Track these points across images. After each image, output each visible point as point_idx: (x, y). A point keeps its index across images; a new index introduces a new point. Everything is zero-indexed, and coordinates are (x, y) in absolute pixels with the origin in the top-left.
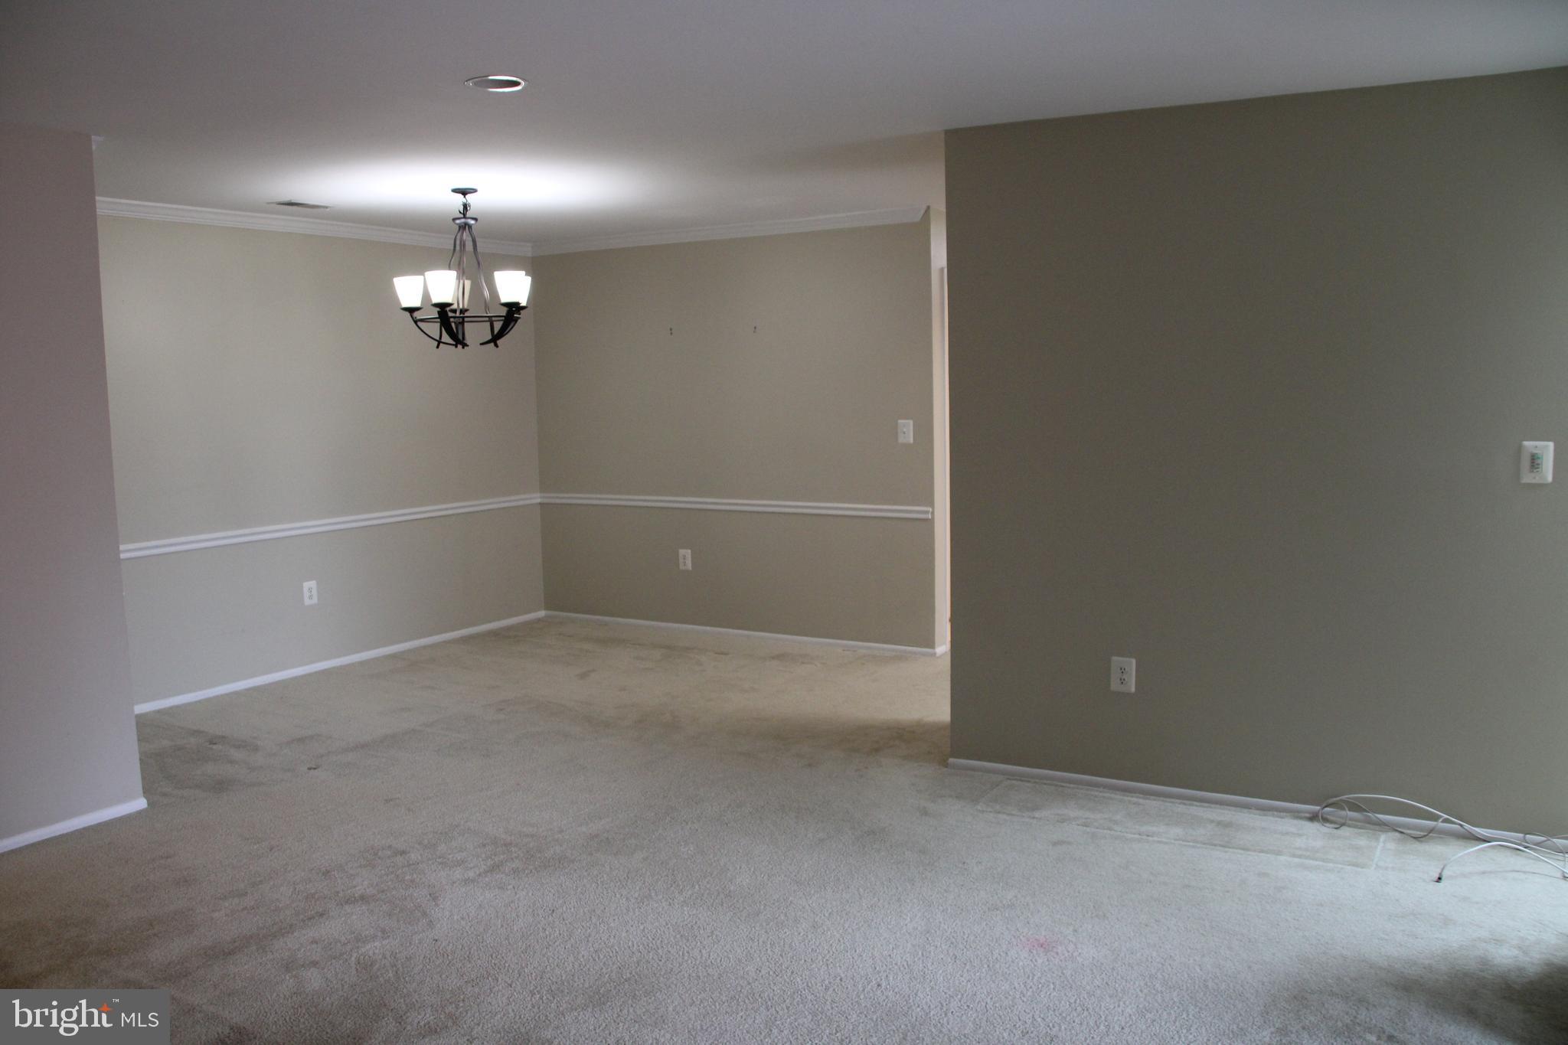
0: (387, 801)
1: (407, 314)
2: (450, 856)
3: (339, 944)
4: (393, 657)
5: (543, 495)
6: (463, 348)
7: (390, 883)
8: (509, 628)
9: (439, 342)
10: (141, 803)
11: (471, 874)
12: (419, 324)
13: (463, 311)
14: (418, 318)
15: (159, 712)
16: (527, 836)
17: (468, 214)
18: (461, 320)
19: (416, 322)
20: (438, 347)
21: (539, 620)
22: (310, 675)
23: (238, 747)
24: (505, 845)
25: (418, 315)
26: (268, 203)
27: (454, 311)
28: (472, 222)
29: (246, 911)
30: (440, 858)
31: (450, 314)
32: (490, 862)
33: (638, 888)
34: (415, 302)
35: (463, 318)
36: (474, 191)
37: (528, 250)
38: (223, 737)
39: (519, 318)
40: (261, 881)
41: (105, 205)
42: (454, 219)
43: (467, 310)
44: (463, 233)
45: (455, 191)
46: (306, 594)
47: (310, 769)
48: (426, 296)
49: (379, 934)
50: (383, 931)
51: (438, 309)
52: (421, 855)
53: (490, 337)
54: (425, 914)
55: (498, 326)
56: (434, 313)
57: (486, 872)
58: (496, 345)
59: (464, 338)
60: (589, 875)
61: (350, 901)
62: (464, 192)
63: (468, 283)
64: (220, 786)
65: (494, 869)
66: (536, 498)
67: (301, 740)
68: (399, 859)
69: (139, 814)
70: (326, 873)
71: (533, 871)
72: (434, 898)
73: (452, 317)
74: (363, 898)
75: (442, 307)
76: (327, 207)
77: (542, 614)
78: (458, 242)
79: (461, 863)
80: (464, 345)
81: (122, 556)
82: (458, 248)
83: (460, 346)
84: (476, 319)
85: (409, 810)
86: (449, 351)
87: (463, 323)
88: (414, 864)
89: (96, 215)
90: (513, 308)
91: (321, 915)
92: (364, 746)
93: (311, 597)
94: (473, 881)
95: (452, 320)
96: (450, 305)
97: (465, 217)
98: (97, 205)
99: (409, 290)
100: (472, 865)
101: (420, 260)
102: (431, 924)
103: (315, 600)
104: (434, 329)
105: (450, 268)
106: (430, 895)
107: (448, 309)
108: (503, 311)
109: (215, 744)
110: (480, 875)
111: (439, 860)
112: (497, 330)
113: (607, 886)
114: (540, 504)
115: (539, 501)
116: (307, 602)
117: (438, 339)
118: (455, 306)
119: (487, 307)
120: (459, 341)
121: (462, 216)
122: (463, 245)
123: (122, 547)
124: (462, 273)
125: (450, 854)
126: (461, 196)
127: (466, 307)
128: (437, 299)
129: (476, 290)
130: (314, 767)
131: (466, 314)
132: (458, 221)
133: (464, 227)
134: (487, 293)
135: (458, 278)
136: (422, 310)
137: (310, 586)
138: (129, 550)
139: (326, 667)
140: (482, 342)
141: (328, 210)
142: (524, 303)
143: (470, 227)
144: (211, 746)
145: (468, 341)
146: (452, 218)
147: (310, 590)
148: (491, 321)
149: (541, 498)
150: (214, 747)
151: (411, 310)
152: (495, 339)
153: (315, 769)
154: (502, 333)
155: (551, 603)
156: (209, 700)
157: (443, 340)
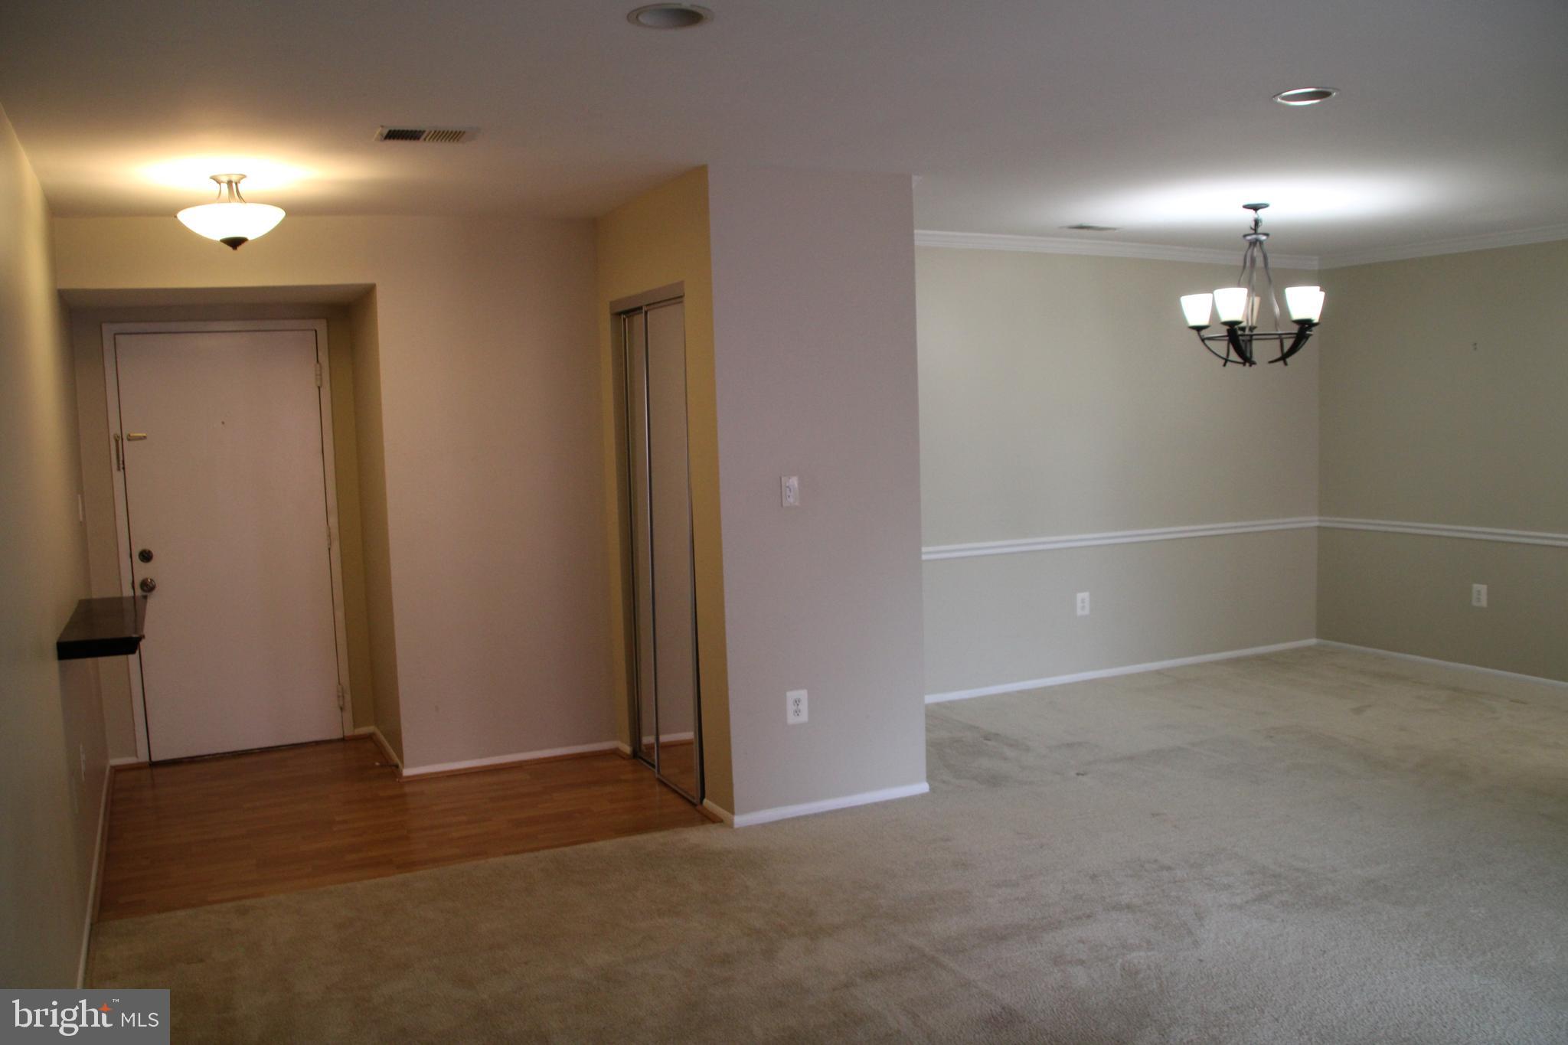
0: (1153, 815)
1: (1195, 332)
2: (1217, 879)
3: (1105, 948)
4: (1158, 672)
5: (1322, 518)
6: (1250, 366)
7: (1155, 896)
8: (1281, 653)
9: (1226, 360)
10: (923, 787)
11: (1238, 900)
12: (1207, 342)
13: (1252, 329)
14: (1206, 336)
15: (938, 704)
16: (1297, 870)
17: (1260, 230)
18: (1248, 338)
19: (1203, 340)
20: (1225, 365)
21: (1309, 648)
22: (1077, 683)
23: (1011, 746)
24: (1274, 876)
25: (1205, 333)
26: (1061, 228)
27: (1243, 329)
28: (1263, 238)
29: (1017, 902)
30: (1206, 879)
31: (1240, 332)
32: (1257, 891)
33: (1419, 944)
34: (1203, 320)
35: (1251, 336)
36: (1265, 206)
37: (1314, 264)
38: (998, 735)
39: (1311, 335)
40: (1031, 876)
41: (923, 237)
42: (1245, 236)
43: (1255, 328)
44: (1253, 249)
45: (1246, 207)
46: (1079, 604)
47: (1078, 774)
48: (1214, 314)
49: (1145, 945)
50: (1149, 942)
51: (1227, 327)
52: (1187, 874)
53: (1278, 355)
54: (1190, 932)
55: (1288, 344)
56: (1223, 331)
57: (1255, 900)
58: (1286, 364)
59: (1251, 356)
60: (1364, 921)
61: (1117, 907)
62: (1255, 208)
63: (1257, 300)
64: (994, 781)
65: (1263, 898)
66: (1313, 521)
67: (1070, 745)
68: (1165, 873)
69: (923, 796)
70: (1094, 877)
71: (1304, 907)
72: (1200, 917)
73: (1241, 335)
74: (1129, 907)
75: (1232, 326)
76: (1115, 229)
77: (1313, 641)
78: (1248, 259)
79: (1228, 887)
80: (1252, 363)
81: (924, 557)
82: (1248, 264)
83: (1247, 364)
84: (1265, 337)
85: (1175, 826)
86: (1237, 370)
87: (1250, 341)
88: (1179, 881)
89: (913, 245)
90: (1305, 325)
91: (1089, 917)
92: (1131, 758)
93: (1083, 608)
94: (1240, 908)
95: (1241, 338)
96: (1238, 323)
97: (1256, 233)
98: (915, 238)
99: (1196, 308)
100: (1239, 891)
101: (1208, 279)
102: (1196, 944)
103: (1087, 612)
104: (1221, 347)
105: (1239, 285)
106: (1196, 914)
107: (1236, 327)
108: (1295, 329)
109: (989, 740)
110: (1247, 902)
111: (1206, 881)
112: (1287, 348)
113: (1384, 936)
114: (1319, 527)
115: (1317, 524)
116: (1079, 612)
117: (1224, 356)
118: (1244, 324)
119: (1276, 324)
120: (1247, 359)
121: (1253, 232)
122: (1253, 260)
123: (924, 549)
124: (1253, 291)
125: (1217, 877)
126: (1252, 212)
127: (1254, 324)
128: (1226, 317)
129: (1265, 307)
130: (1082, 772)
131: (1255, 332)
132: (1249, 238)
133: (1254, 243)
134: (1277, 310)
135: (1249, 295)
136: (1209, 329)
137: (1083, 597)
138: (929, 553)
139: (1095, 677)
140: (1271, 360)
141: (1116, 231)
142: (1316, 318)
143: (1261, 243)
144: (986, 742)
145: (1255, 358)
146: (1242, 234)
147: (1083, 601)
148: (1281, 338)
149: (1320, 521)
150: (989, 743)
151: (1199, 329)
152: (1284, 357)
153: (1083, 775)
154: (1293, 350)
155: (1324, 631)
156: (982, 699)
157: (1230, 358)
